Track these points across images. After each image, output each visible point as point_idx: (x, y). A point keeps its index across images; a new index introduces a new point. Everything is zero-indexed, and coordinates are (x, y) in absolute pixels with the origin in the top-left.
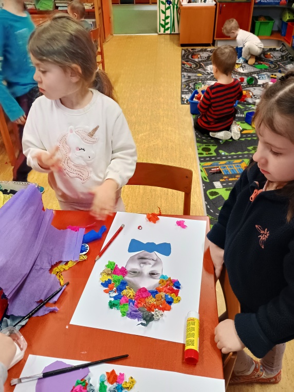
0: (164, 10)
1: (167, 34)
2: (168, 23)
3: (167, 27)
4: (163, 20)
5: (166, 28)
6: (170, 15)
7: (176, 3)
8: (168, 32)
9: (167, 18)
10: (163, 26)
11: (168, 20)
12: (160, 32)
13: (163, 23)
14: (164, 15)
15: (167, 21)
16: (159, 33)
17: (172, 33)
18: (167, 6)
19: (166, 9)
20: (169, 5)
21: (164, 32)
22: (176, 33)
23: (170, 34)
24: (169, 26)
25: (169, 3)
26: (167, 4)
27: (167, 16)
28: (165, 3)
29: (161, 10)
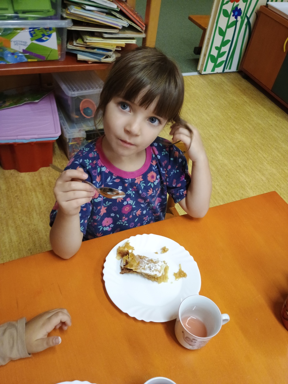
0: (224, 29)
1: (217, 73)
2: (224, 53)
3: (220, 60)
4: (217, 48)
5: (218, 63)
6: (231, 40)
7: (248, 15)
8: (219, 70)
9: (224, 44)
10: (214, 59)
11: (226, 49)
12: (205, 70)
13: (215, 53)
14: (222, 37)
15: (223, 49)
16: (203, 73)
17: (226, 71)
18: (233, 19)
19: (228, 27)
20: (236, 18)
21: (213, 70)
22: (231, 70)
23: (223, 73)
24: (224, 58)
25: (236, 13)
26: (233, 16)
27: (225, 39)
28: (229, 13)
29: (219, 28)
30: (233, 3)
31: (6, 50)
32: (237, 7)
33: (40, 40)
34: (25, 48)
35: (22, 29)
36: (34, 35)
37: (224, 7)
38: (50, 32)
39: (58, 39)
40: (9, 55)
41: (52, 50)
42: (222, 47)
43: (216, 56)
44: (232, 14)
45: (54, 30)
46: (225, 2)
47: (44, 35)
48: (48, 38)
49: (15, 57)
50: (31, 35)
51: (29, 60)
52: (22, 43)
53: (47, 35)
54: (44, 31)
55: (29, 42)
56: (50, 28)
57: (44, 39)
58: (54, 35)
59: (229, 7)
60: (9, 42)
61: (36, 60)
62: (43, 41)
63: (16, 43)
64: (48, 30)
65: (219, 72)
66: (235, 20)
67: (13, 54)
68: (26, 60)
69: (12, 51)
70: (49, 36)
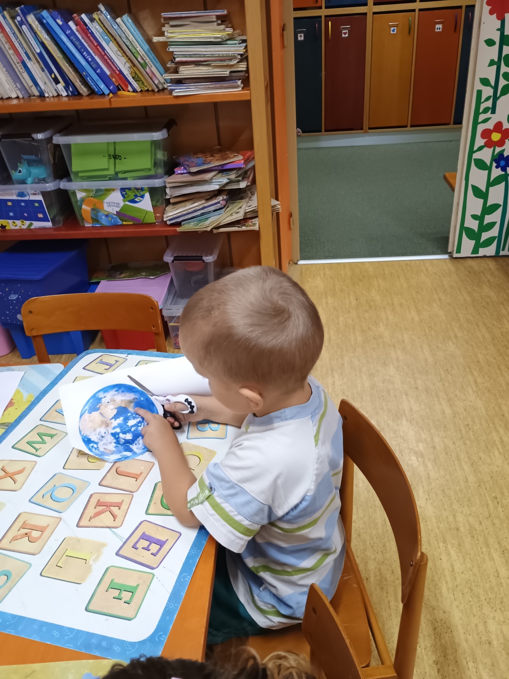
0: (484, 189)
1: (485, 257)
2: (491, 225)
3: (485, 236)
4: (474, 217)
5: (482, 240)
6: (502, 203)
8: (490, 250)
9: (489, 210)
10: (471, 234)
11: (496, 217)
12: (459, 251)
13: (473, 225)
14: (481, 201)
15: (488, 219)
16: (455, 255)
17: (502, 253)
18: (497, 172)
19: (490, 184)
20: (504, 169)
21: (475, 250)
23: (497, 257)
24: (494, 232)
25: (503, 163)
26: (497, 167)
27: (489, 203)
28: (488, 164)
29: (473, 186)
30: (492, 148)
31: (100, 212)
32: (501, 154)
33: (133, 201)
34: (118, 210)
35: (113, 190)
36: (126, 196)
37: (476, 156)
38: (142, 193)
39: (152, 200)
40: (103, 217)
41: (147, 212)
42: (486, 216)
43: (476, 230)
44: (494, 164)
45: (146, 190)
46: (475, 149)
47: (136, 196)
48: (142, 199)
49: (110, 219)
50: (123, 196)
51: (124, 223)
52: (115, 205)
53: (139, 195)
54: (136, 191)
55: (122, 204)
56: (141, 188)
57: (136, 199)
58: (147, 195)
59: (486, 155)
60: (102, 203)
61: (132, 223)
62: (136, 202)
63: (109, 204)
64: (140, 191)
65: (487, 255)
66: (504, 173)
67: (107, 216)
68: (120, 222)
69: (106, 213)
70: (142, 196)
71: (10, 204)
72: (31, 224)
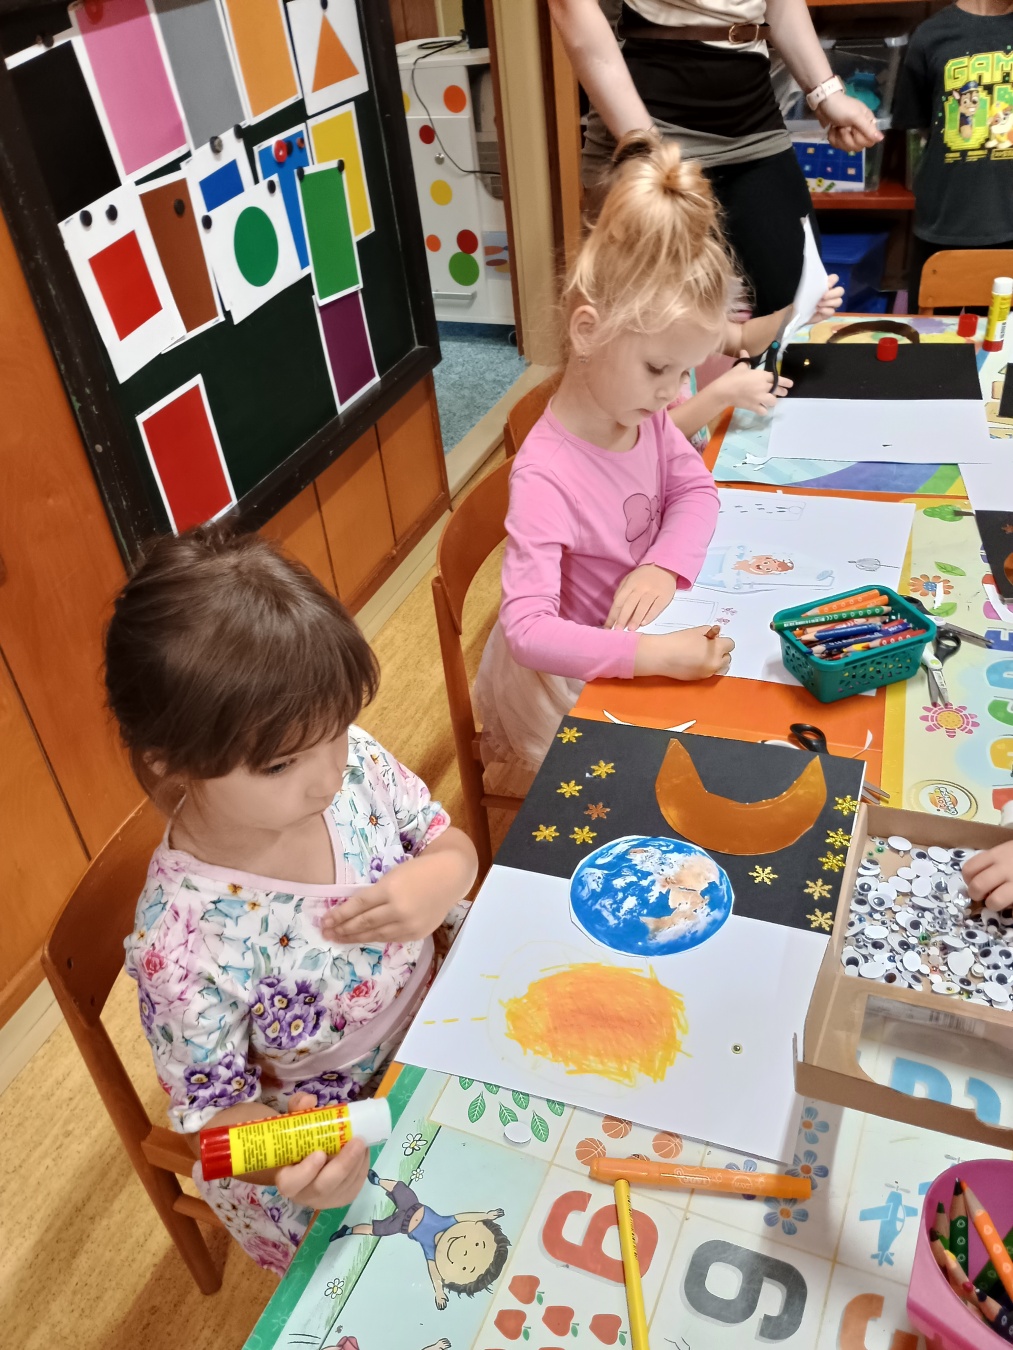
71: (811, 151)
72: (831, 186)
